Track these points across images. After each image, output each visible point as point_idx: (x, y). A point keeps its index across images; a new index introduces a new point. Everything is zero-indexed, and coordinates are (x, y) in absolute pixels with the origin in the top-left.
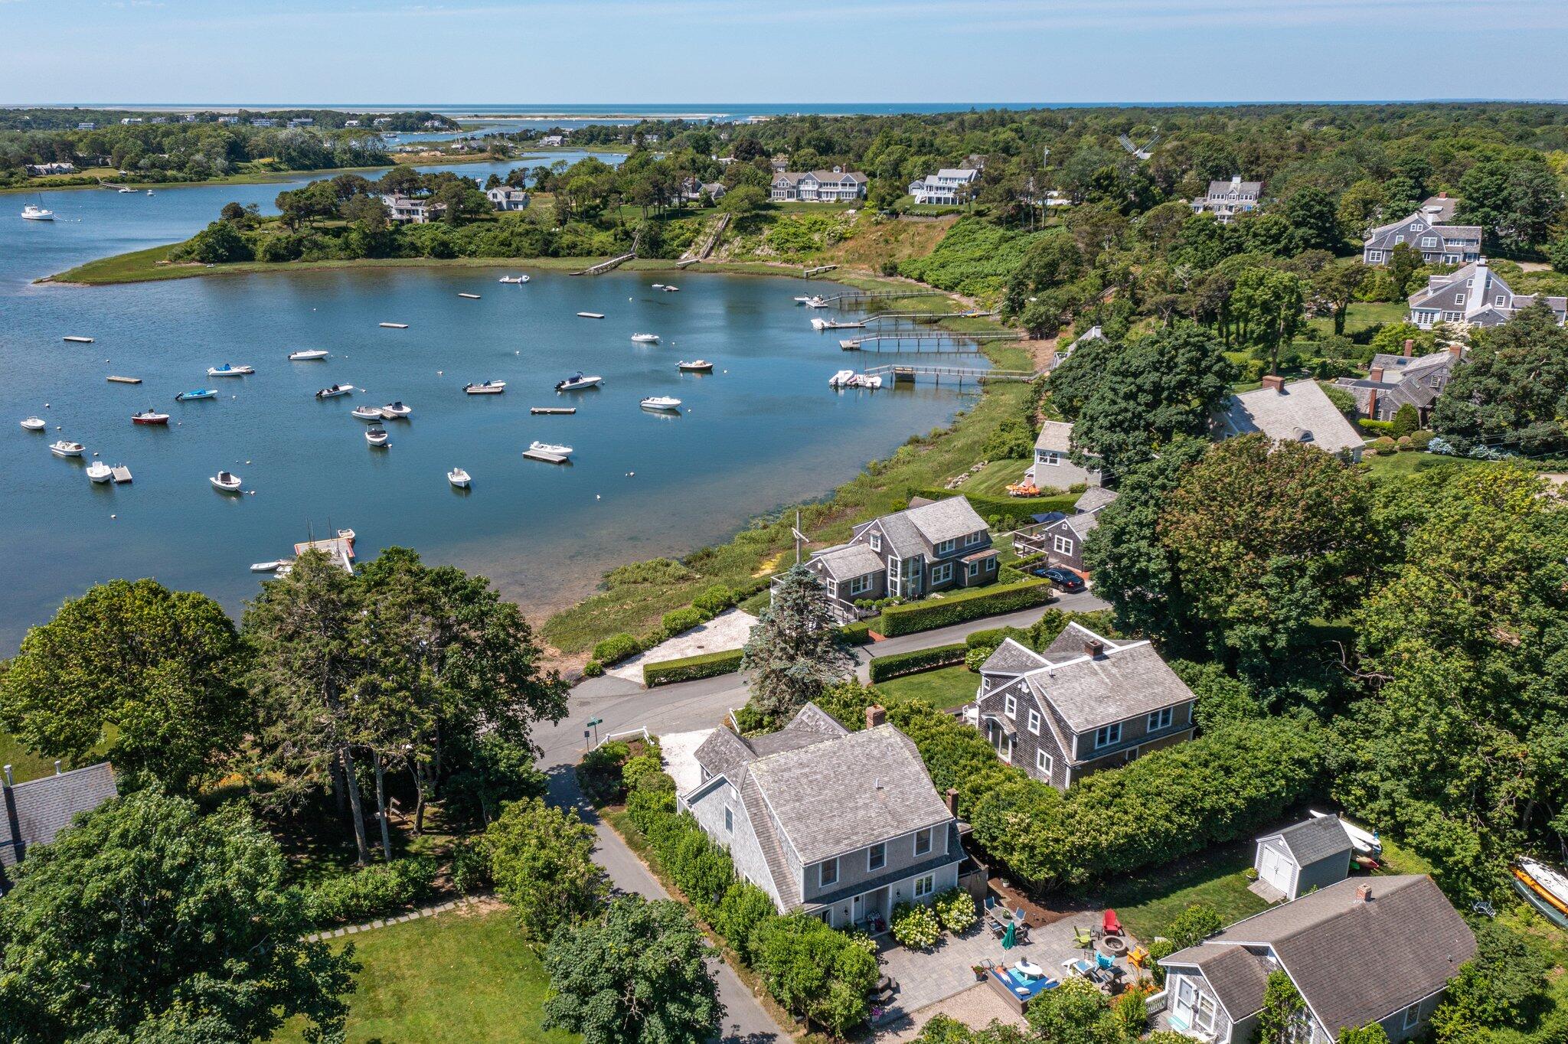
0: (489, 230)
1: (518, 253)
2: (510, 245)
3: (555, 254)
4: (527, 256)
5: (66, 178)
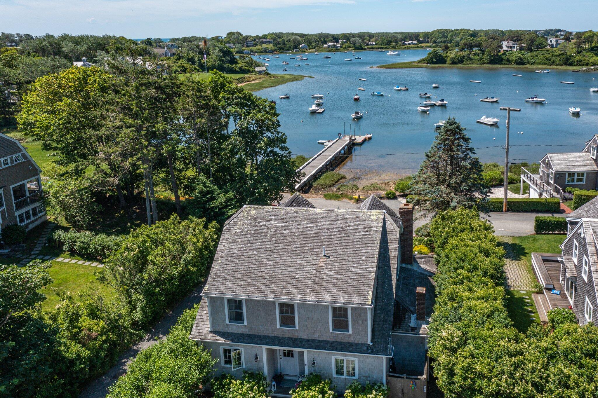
0: (543, 54)
1: (553, 63)
2: (550, 60)
3: (571, 64)
4: (557, 65)
5: (413, 46)
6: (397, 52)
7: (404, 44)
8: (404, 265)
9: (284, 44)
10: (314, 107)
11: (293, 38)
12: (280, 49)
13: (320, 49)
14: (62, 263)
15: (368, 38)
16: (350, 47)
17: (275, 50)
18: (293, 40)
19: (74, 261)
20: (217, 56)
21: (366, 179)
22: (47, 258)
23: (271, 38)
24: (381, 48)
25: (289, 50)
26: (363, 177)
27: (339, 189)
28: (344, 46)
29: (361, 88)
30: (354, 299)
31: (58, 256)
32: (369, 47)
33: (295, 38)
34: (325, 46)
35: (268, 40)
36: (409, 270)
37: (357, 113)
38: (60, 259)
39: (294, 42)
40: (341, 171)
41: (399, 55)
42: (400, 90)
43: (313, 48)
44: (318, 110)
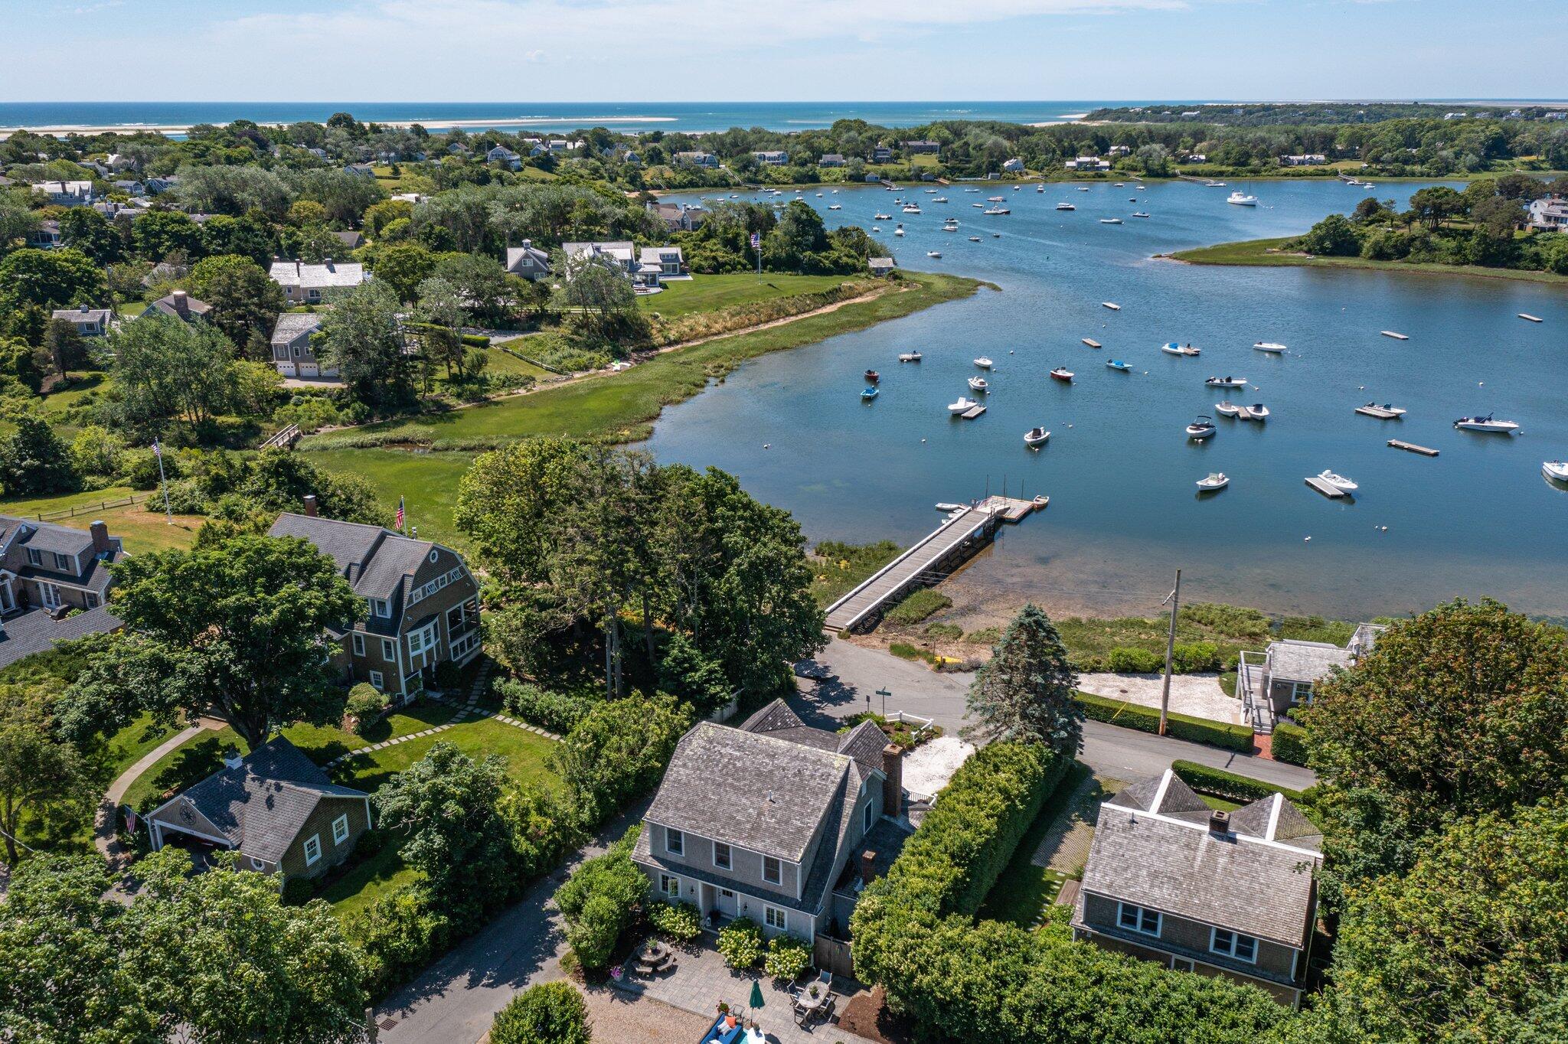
5: (1311, 169)
6: (1250, 198)
7: (1286, 163)
9: (968, 155)
10: (962, 401)
11: (990, 142)
12: (952, 171)
13: (1055, 174)
15: (1190, 141)
16: (1135, 169)
17: (939, 176)
18: (990, 148)
20: (786, 234)
23: (938, 137)
24: (1219, 175)
25: (975, 174)
28: (1119, 165)
29: (1089, 341)
32: (1188, 168)
33: (996, 144)
34: (1069, 164)
35: (929, 143)
37: (1037, 430)
39: (991, 155)
41: (1252, 206)
43: (1036, 169)
44: (970, 409)
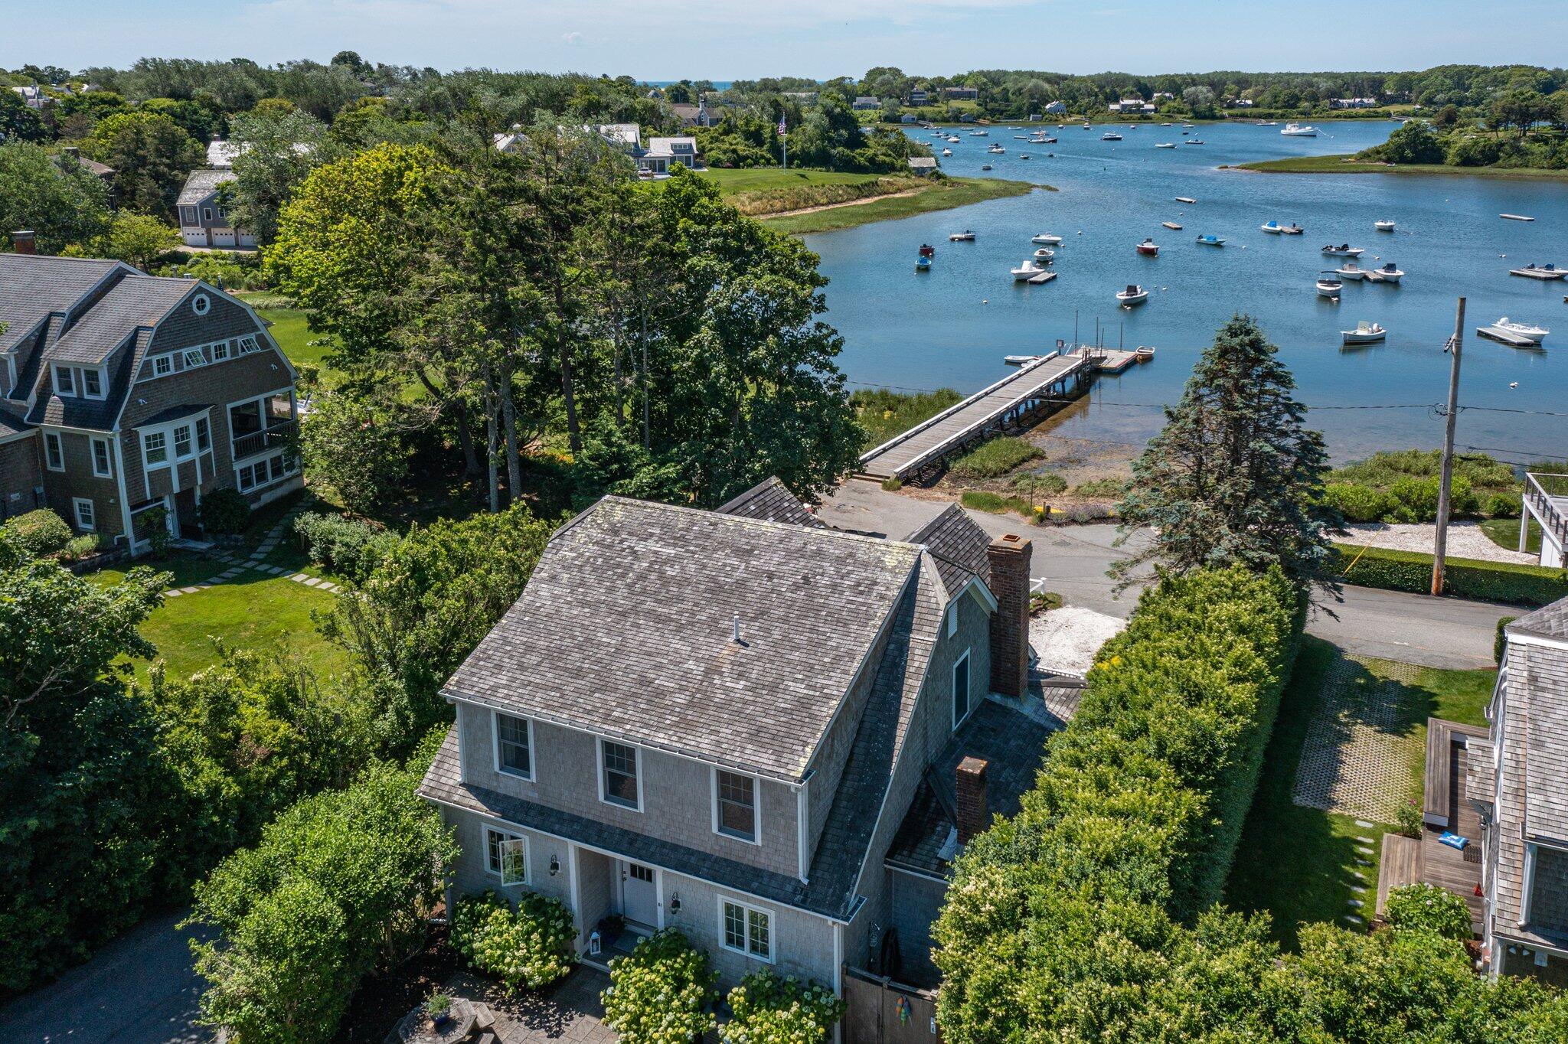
6: (1308, 128)
8: (997, 698)
9: (1007, 100)
10: (1026, 267)
11: (1031, 84)
12: (993, 112)
13: (1099, 117)
14: (302, 586)
15: (1235, 88)
16: (1180, 112)
17: (979, 117)
18: (1030, 90)
19: (325, 586)
20: (816, 127)
21: (1098, 466)
22: (276, 570)
23: (976, 84)
24: (1270, 116)
25: (1016, 115)
26: (1091, 459)
27: (1014, 483)
28: (1164, 109)
29: (1169, 224)
30: (766, 760)
31: (297, 568)
32: (1234, 111)
33: (1036, 87)
34: (1113, 107)
35: (967, 89)
36: (1005, 711)
37: (1132, 289)
38: (299, 578)
39: (1032, 96)
40: (1037, 439)
41: (1311, 136)
42: (1278, 233)
43: (1079, 113)
44: (1036, 274)
